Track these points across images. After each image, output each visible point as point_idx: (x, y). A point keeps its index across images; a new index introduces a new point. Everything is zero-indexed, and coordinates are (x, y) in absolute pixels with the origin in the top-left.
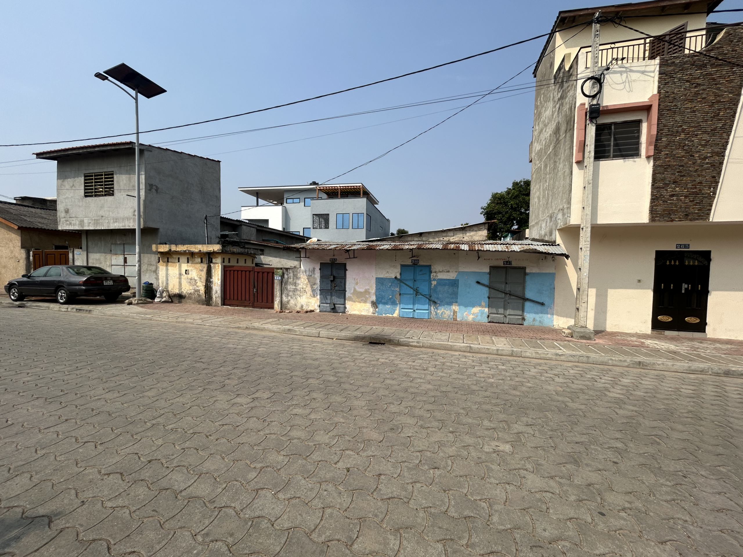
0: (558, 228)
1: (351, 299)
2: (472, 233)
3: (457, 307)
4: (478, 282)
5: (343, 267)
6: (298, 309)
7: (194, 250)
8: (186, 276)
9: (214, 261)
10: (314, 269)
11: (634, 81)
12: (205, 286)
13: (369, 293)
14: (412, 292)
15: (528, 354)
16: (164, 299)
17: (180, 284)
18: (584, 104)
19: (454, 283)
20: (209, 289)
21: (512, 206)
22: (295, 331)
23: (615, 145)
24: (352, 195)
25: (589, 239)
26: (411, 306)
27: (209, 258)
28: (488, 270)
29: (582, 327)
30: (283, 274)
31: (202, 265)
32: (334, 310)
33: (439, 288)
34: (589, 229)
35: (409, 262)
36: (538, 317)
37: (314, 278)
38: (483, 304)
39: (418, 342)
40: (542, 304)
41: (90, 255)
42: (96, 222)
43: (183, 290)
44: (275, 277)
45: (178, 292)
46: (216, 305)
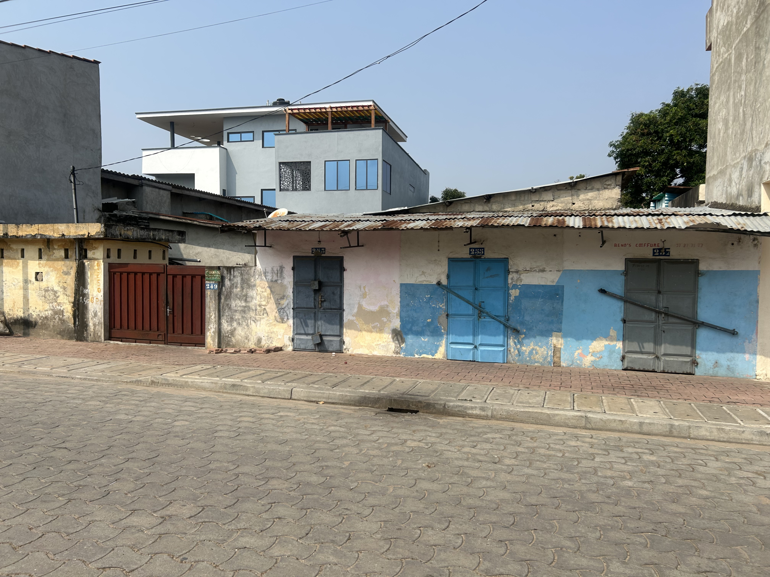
0: (765, 180)
1: (353, 326)
2: (590, 195)
3: (561, 341)
4: (602, 291)
5: (338, 265)
6: (252, 345)
7: (51, 234)
8: (36, 283)
9: (90, 254)
10: (282, 268)
12: (74, 303)
13: (388, 314)
14: (471, 312)
15: (703, 433)
17: (26, 299)
19: (554, 293)
20: (81, 308)
21: (671, 140)
22: (246, 388)
24: (354, 123)
26: (470, 339)
27: (81, 249)
28: (621, 267)
30: (223, 278)
31: (68, 262)
32: (320, 346)
33: (525, 303)
35: (464, 253)
36: (724, 358)
37: (282, 285)
38: (613, 333)
39: (482, 409)
40: (733, 333)
43: (31, 311)
44: (208, 285)
45: (22, 315)
46: (96, 340)
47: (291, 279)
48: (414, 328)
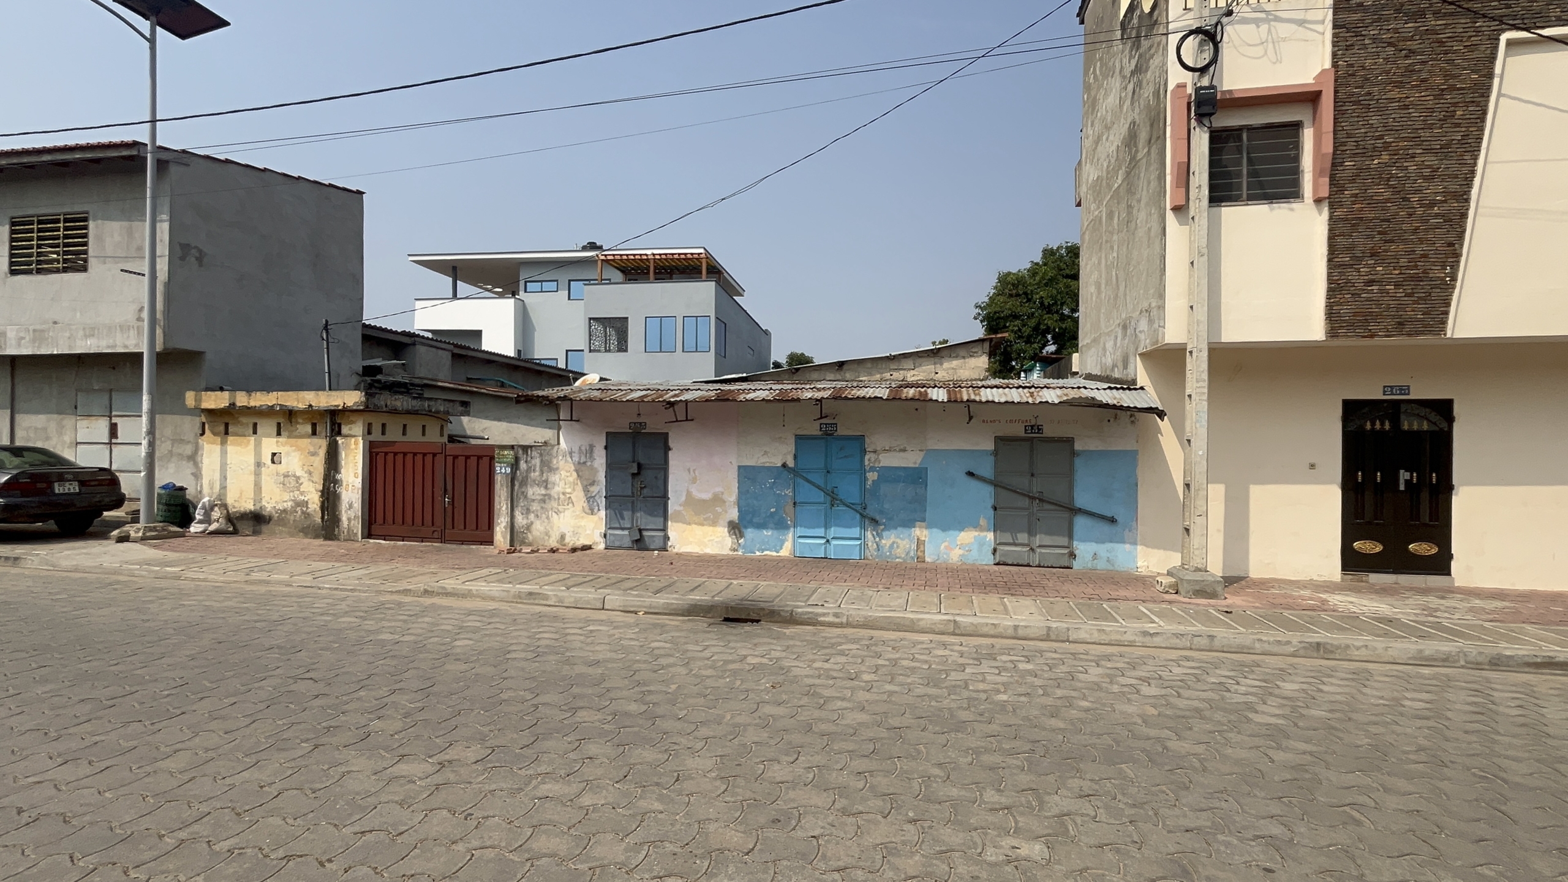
0: (1140, 351)
1: (680, 518)
2: (955, 363)
3: (925, 532)
4: (970, 474)
5: (662, 443)
6: (553, 543)
7: (295, 404)
8: (273, 467)
9: (345, 430)
10: (592, 447)
11: (1284, 40)
12: (322, 492)
13: (723, 502)
14: (822, 499)
15: (1083, 635)
16: (214, 527)
17: (258, 487)
18: (1184, 86)
19: (917, 477)
20: (331, 498)
21: (1042, 303)
22: (546, 597)
23: (1250, 174)
24: (681, 273)
25: (1205, 376)
26: (820, 532)
27: (333, 423)
28: (990, 446)
29: (1198, 570)
30: (517, 460)
31: (315, 440)
32: (639, 543)
33: (885, 488)
34: (1205, 354)
35: (814, 429)
36: (1103, 549)
37: (592, 468)
38: (982, 522)
39: (836, 615)
40: (1112, 520)
41: (18, 417)
42: (39, 335)
43: (264, 503)
44: (498, 469)
45: (252, 508)
46: (350, 539)
47: (604, 461)
48: (755, 520)
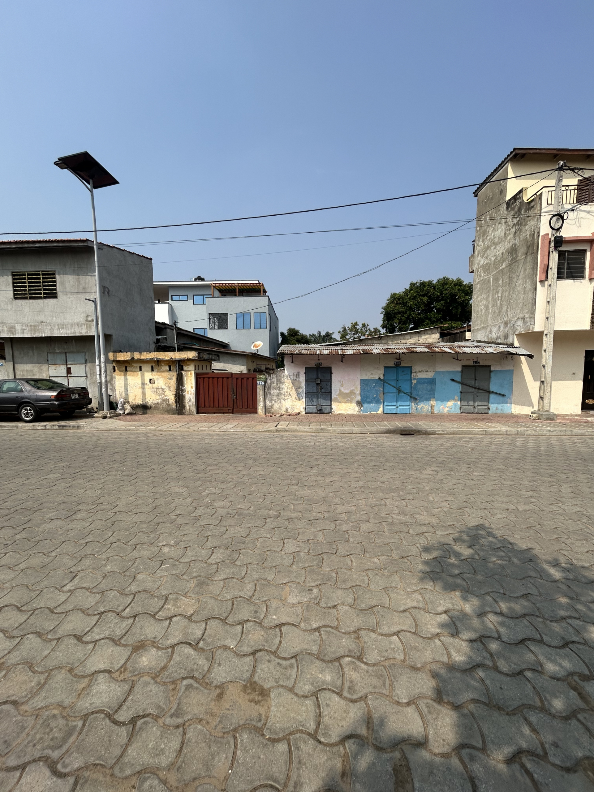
0: (517, 332)
1: (337, 401)
2: (427, 336)
3: (434, 402)
4: (453, 380)
5: (329, 371)
6: (283, 412)
7: (164, 357)
8: (150, 385)
9: (185, 368)
10: (299, 373)
11: (582, 218)
12: (176, 395)
13: (354, 394)
14: (395, 391)
16: (127, 412)
17: (144, 394)
18: (548, 235)
19: (432, 381)
20: (181, 397)
23: (568, 268)
25: (552, 343)
26: (395, 404)
27: (179, 366)
28: (460, 369)
29: (546, 411)
30: (266, 379)
31: (171, 373)
32: (320, 411)
33: (419, 386)
34: (552, 335)
35: (392, 364)
36: (500, 406)
37: (299, 381)
38: (456, 398)
40: (503, 395)
42: (34, 328)
43: (147, 400)
44: (258, 383)
45: (142, 403)
46: (191, 414)
47: (304, 379)
48: (368, 400)
